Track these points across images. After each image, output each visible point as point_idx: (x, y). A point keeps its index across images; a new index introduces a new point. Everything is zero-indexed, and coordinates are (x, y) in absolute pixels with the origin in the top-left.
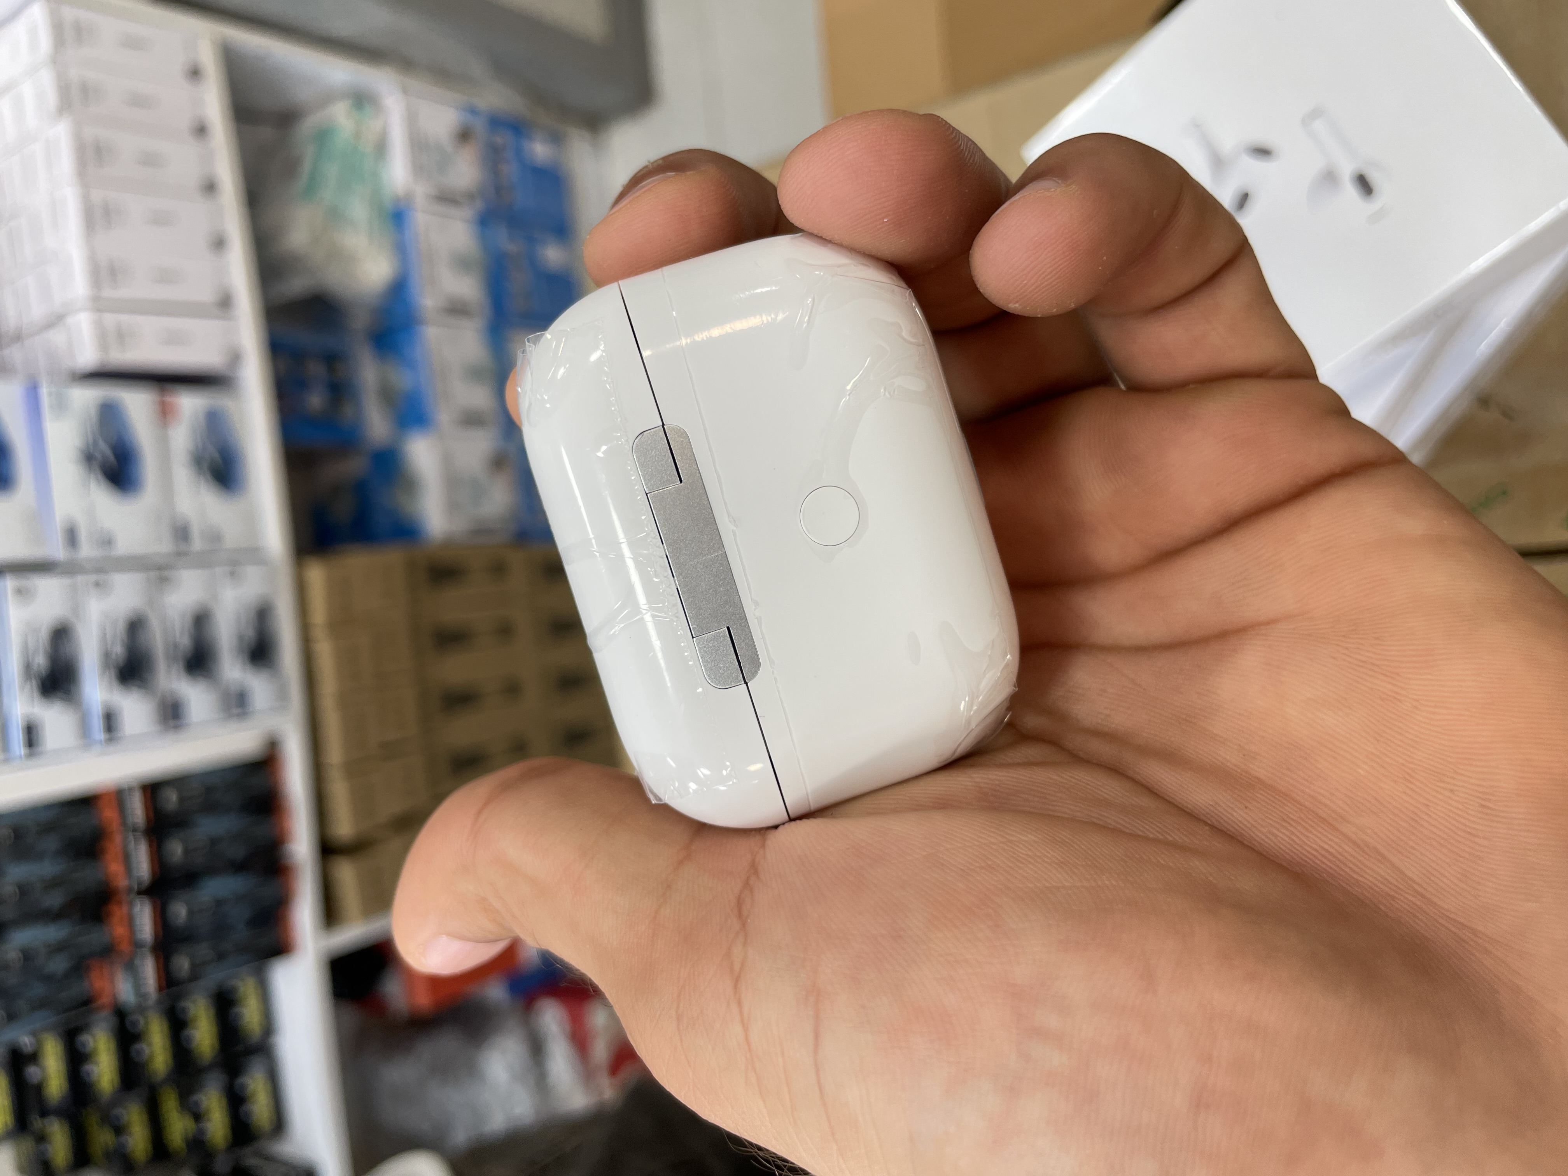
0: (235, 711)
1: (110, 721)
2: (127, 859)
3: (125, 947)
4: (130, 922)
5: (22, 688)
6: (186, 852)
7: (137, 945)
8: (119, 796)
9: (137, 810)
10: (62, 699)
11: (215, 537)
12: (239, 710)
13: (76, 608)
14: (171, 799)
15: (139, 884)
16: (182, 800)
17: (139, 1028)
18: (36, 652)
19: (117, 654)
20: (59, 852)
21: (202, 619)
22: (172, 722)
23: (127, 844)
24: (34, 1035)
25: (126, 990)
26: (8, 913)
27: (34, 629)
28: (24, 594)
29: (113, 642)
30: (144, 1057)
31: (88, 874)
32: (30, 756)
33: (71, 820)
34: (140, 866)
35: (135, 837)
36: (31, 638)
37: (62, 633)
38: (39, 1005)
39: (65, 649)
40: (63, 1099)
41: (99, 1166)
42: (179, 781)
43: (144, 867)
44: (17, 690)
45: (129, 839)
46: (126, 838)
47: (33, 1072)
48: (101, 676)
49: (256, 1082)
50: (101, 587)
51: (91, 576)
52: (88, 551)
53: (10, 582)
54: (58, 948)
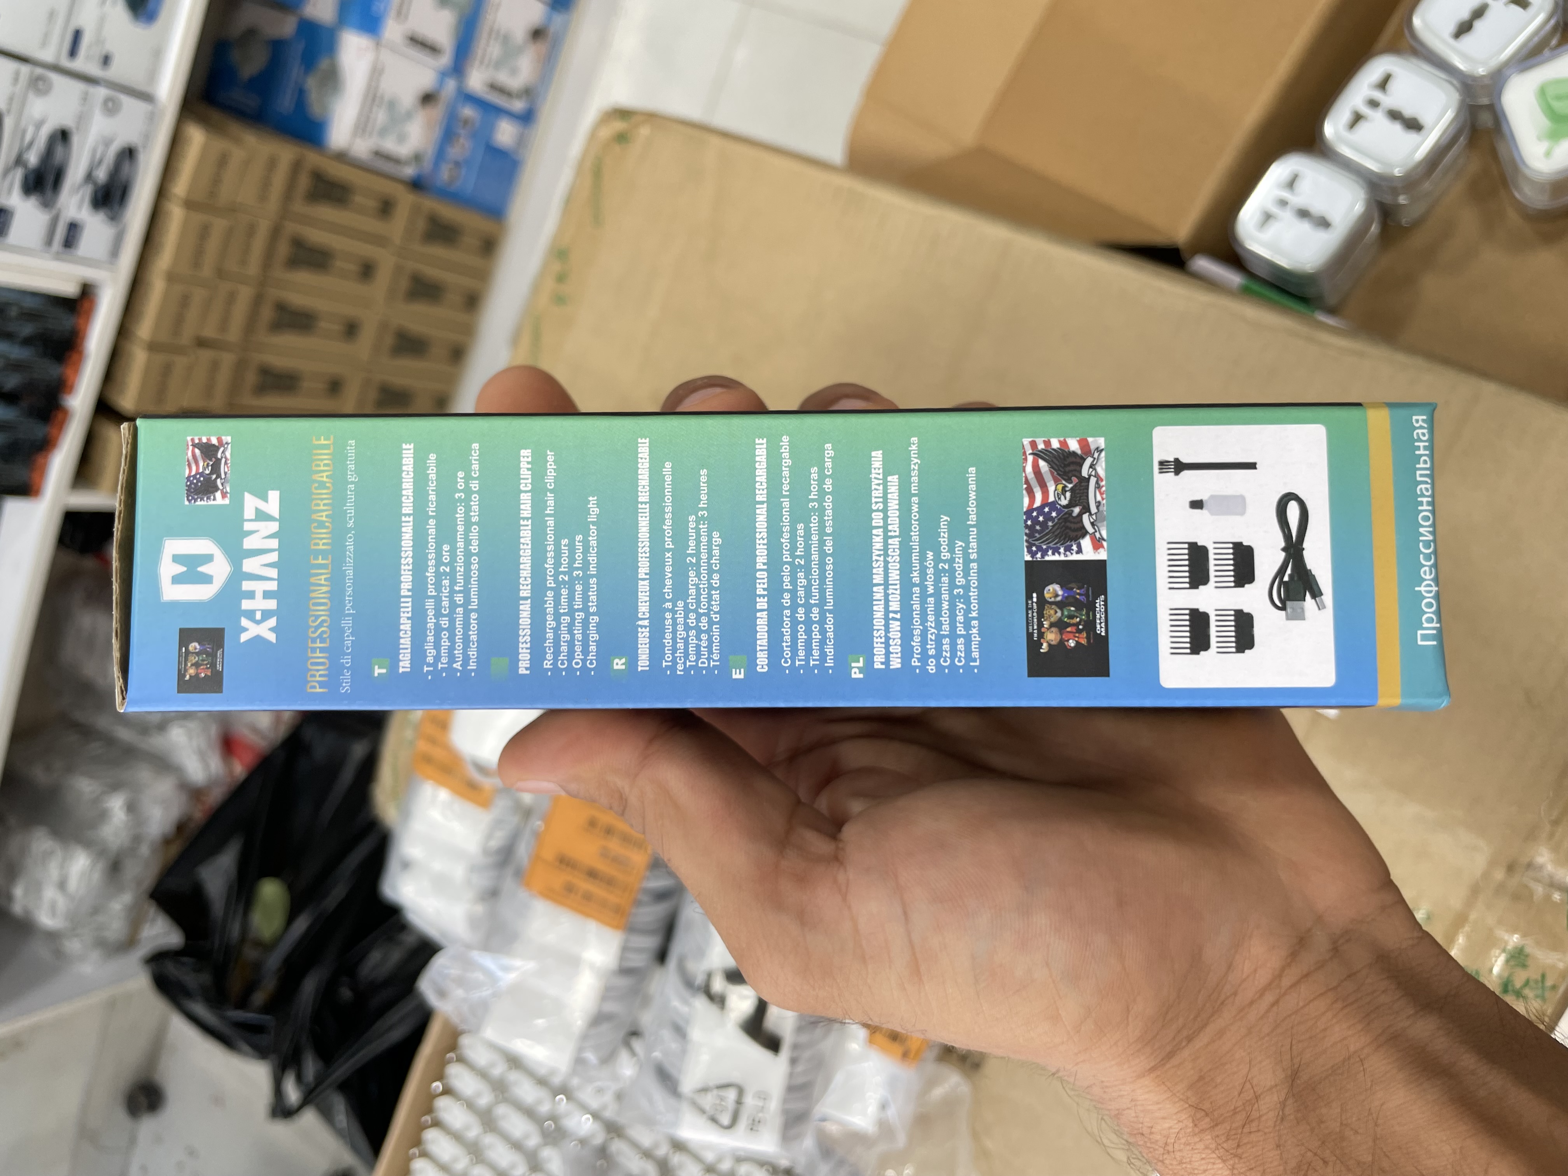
11: (105, 61)
21: (61, 137)
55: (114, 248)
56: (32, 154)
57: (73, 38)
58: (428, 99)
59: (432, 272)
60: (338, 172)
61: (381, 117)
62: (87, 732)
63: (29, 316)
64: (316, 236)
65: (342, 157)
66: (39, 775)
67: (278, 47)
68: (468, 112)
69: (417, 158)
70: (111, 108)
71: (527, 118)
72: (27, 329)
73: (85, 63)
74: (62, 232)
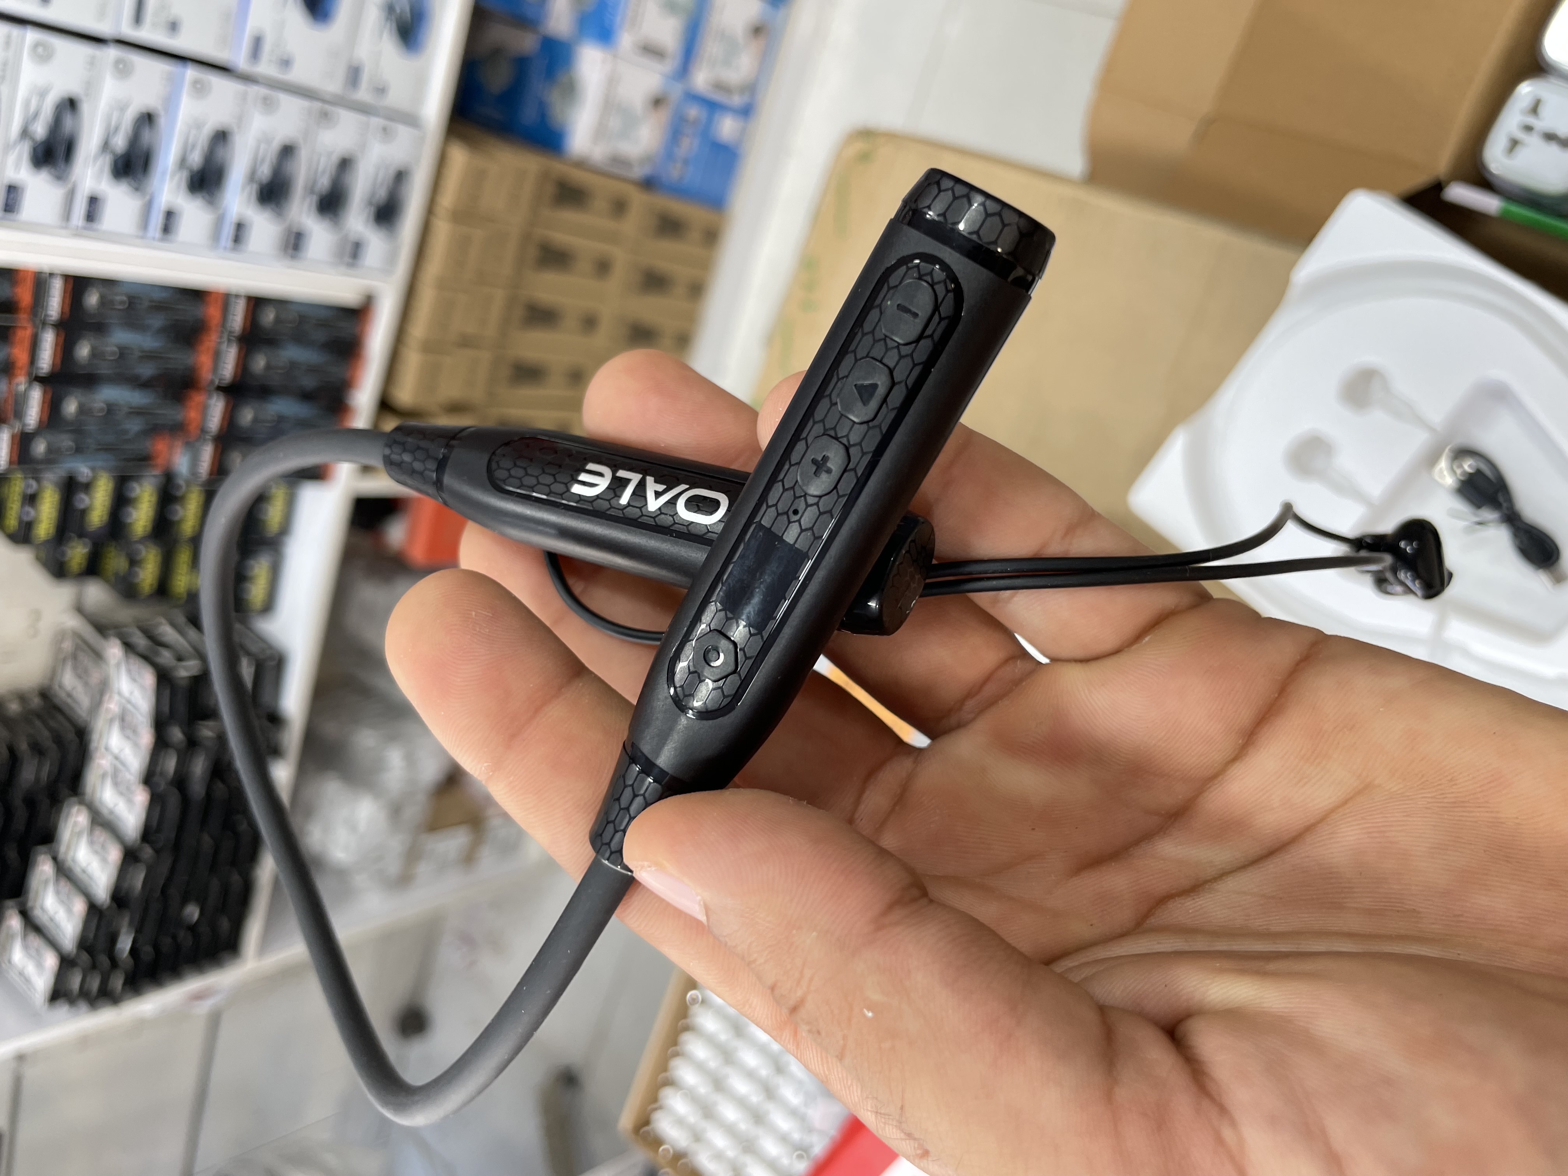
0: (347, 259)
1: (240, 232)
2: (217, 356)
3: (193, 428)
4: (204, 410)
5: (173, 175)
6: (268, 367)
7: (203, 431)
8: (226, 299)
9: (237, 319)
10: (203, 197)
11: (381, 90)
12: (350, 261)
13: (240, 118)
14: (269, 317)
15: (220, 380)
16: (278, 320)
17: (179, 494)
18: (193, 147)
19: (263, 172)
20: (162, 330)
21: (345, 164)
22: (290, 251)
23: (220, 343)
24: (93, 469)
25: (181, 463)
26: (104, 369)
27: (198, 125)
28: (199, 89)
29: (263, 160)
30: (176, 518)
31: (180, 359)
32: (162, 240)
33: (180, 307)
34: (226, 366)
35: (229, 341)
36: (193, 132)
37: (221, 137)
38: (106, 448)
39: (220, 152)
40: (100, 528)
41: (107, 581)
42: (280, 303)
43: (228, 369)
44: (168, 177)
45: (223, 340)
46: (221, 337)
47: (82, 500)
48: (243, 188)
49: (260, 568)
50: (268, 104)
51: (262, 91)
52: (265, 68)
53: (191, 73)
54: (137, 412)
55: (391, 258)
56: (324, 183)
57: (354, 75)
58: (657, 102)
59: (663, 265)
60: (579, 176)
61: (615, 123)
63: (323, 324)
64: (560, 238)
65: (582, 164)
66: (329, 729)
67: (521, 64)
68: (694, 112)
69: (647, 159)
70: (386, 133)
71: (746, 112)
72: (321, 336)
73: (363, 94)
74: (349, 248)
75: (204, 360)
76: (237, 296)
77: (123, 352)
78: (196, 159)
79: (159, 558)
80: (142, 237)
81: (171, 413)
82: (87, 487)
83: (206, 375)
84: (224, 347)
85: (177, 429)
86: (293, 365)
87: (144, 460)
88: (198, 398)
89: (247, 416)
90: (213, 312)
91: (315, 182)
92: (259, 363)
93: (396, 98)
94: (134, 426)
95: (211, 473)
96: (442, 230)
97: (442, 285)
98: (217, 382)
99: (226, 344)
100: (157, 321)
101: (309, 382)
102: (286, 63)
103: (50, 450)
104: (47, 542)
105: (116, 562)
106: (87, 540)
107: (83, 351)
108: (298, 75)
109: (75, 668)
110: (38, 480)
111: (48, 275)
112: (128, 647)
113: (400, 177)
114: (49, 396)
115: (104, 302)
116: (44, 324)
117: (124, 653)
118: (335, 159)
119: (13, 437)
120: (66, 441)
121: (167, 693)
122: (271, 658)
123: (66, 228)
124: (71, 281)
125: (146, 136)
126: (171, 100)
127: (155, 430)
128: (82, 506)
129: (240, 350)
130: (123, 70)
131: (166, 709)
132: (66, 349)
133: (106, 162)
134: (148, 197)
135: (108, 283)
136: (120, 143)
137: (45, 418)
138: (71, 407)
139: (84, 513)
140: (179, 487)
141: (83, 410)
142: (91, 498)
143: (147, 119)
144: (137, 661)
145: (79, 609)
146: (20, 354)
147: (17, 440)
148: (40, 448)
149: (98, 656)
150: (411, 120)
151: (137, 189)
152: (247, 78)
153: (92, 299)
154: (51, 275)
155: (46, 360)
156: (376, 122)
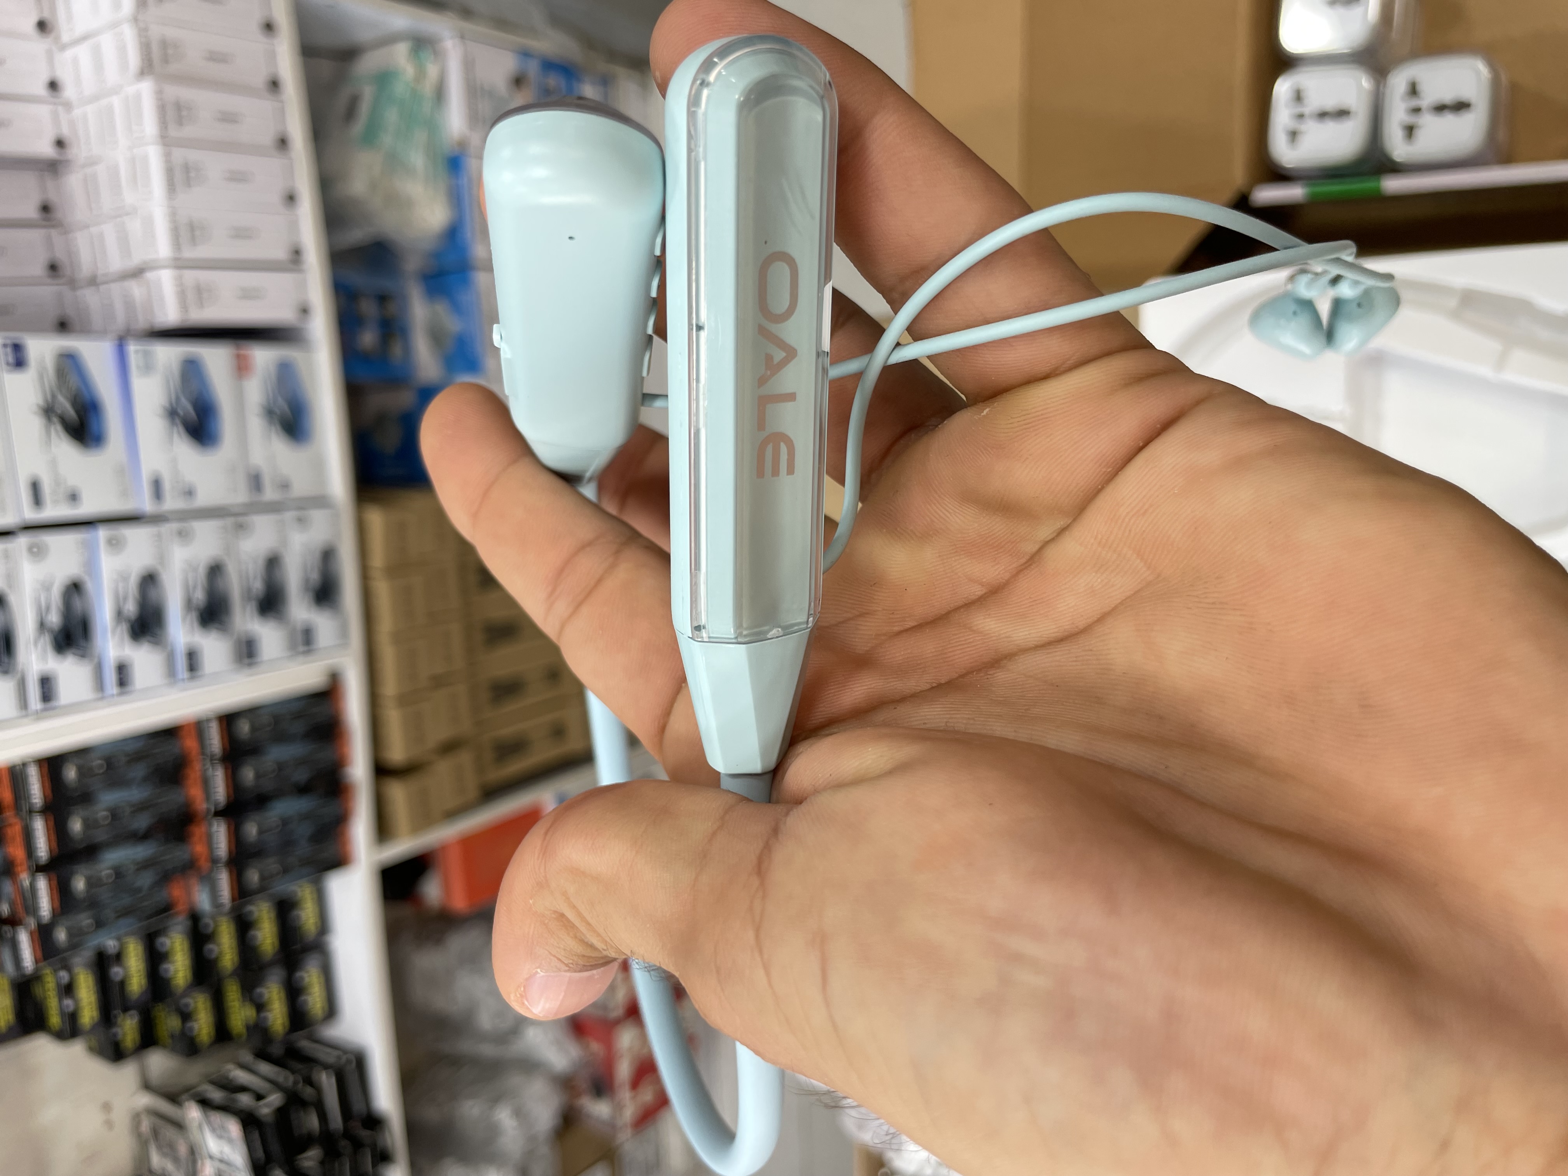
0: (301, 648)
1: (193, 660)
2: (206, 783)
3: (204, 863)
4: (209, 840)
5: (114, 631)
6: (258, 776)
7: (214, 861)
8: (198, 727)
9: (215, 741)
10: (150, 641)
11: (285, 485)
12: (305, 648)
13: (162, 557)
15: (216, 806)
16: (253, 729)
17: (210, 930)
18: (125, 599)
19: (198, 599)
20: (146, 779)
21: (273, 563)
22: (246, 661)
23: (205, 770)
24: (119, 939)
25: (202, 900)
26: (101, 836)
27: (124, 577)
28: (115, 544)
29: (195, 587)
30: (213, 956)
31: (171, 799)
32: (121, 694)
33: (157, 751)
34: (217, 790)
35: (212, 764)
36: (121, 585)
37: (149, 580)
38: (124, 913)
39: (152, 594)
40: (143, 994)
41: (164, 1046)
42: (251, 712)
43: (220, 791)
44: (109, 635)
45: (207, 767)
46: (204, 765)
47: (116, 972)
48: (184, 619)
49: (311, 976)
50: (184, 535)
51: (174, 526)
52: (171, 503)
53: (102, 533)
54: (145, 865)
55: (343, 632)
56: (258, 586)
57: (256, 481)
62: (455, 1062)
63: (298, 716)
66: (431, 1114)
67: (407, 419)
70: (302, 522)
72: (299, 727)
73: (270, 494)
74: (300, 638)
75: (195, 792)
76: (208, 720)
77: (115, 814)
78: (131, 608)
79: (209, 1004)
80: (102, 698)
81: (178, 854)
82: (119, 957)
83: (201, 805)
84: (210, 772)
85: (189, 867)
86: (281, 767)
87: (166, 909)
88: (198, 831)
89: (251, 830)
90: (190, 743)
91: (249, 590)
92: (248, 774)
93: (301, 488)
94: (145, 880)
95: (233, 899)
96: (382, 589)
97: (398, 638)
98: (213, 810)
99: (211, 769)
100: (139, 771)
101: (301, 776)
102: (190, 493)
103: (71, 934)
104: (94, 1027)
105: (169, 1023)
106: (133, 1012)
107: (76, 826)
108: (204, 498)
109: (159, 1148)
110: (68, 968)
111: (21, 767)
112: (205, 1103)
113: (328, 556)
114: (55, 882)
115: (83, 772)
116: (31, 812)
117: (203, 1113)
118: (261, 563)
119: (31, 934)
120: (85, 920)
121: (256, 1135)
122: (349, 1061)
123: (26, 716)
124: (46, 765)
125: (77, 604)
126: (91, 564)
127: (166, 877)
128: (118, 978)
129: (226, 769)
130: (37, 553)
131: (260, 1154)
132: (59, 831)
133: (46, 641)
134: (96, 660)
135: (81, 753)
136: (54, 619)
137: (57, 904)
138: (79, 884)
139: (122, 984)
140: (207, 925)
141: (91, 883)
142: (125, 969)
143: (75, 588)
144: (218, 1116)
145: (147, 1086)
146: (17, 852)
147: (36, 935)
148: (61, 935)
149: (179, 1125)
150: (321, 501)
151: (83, 656)
152: (156, 519)
153: (71, 773)
154: (24, 765)
155: (42, 848)
156: (290, 515)
